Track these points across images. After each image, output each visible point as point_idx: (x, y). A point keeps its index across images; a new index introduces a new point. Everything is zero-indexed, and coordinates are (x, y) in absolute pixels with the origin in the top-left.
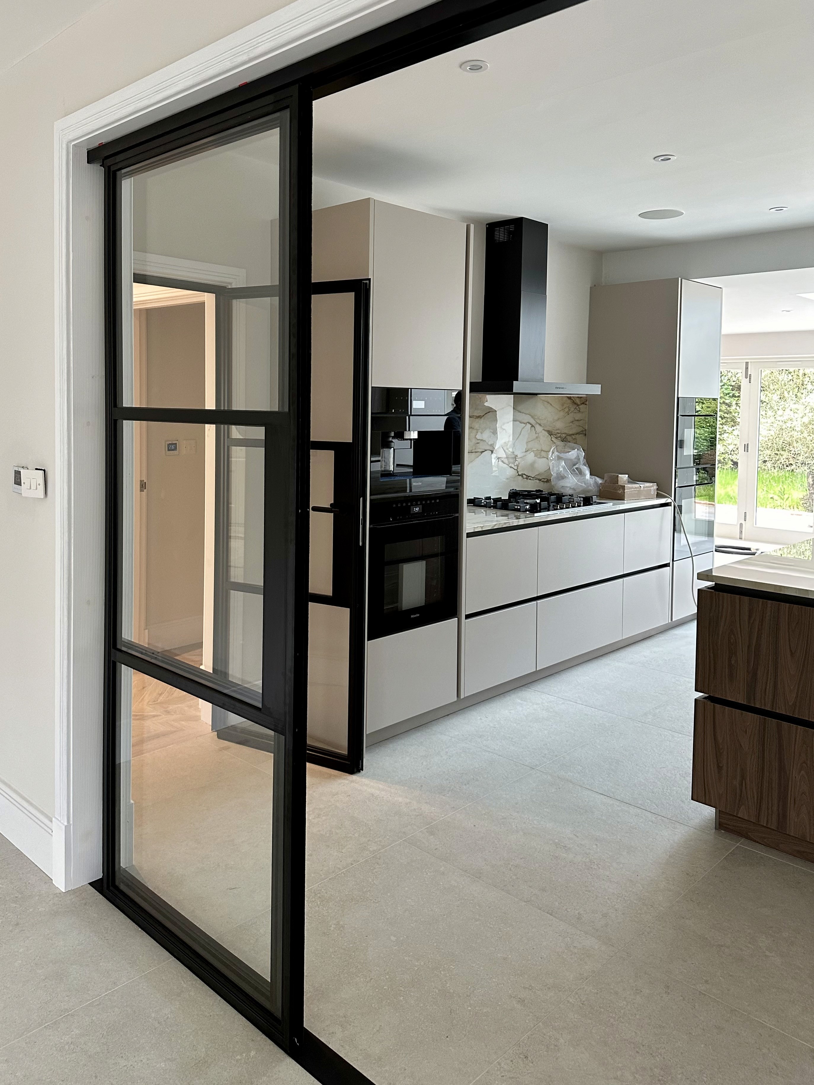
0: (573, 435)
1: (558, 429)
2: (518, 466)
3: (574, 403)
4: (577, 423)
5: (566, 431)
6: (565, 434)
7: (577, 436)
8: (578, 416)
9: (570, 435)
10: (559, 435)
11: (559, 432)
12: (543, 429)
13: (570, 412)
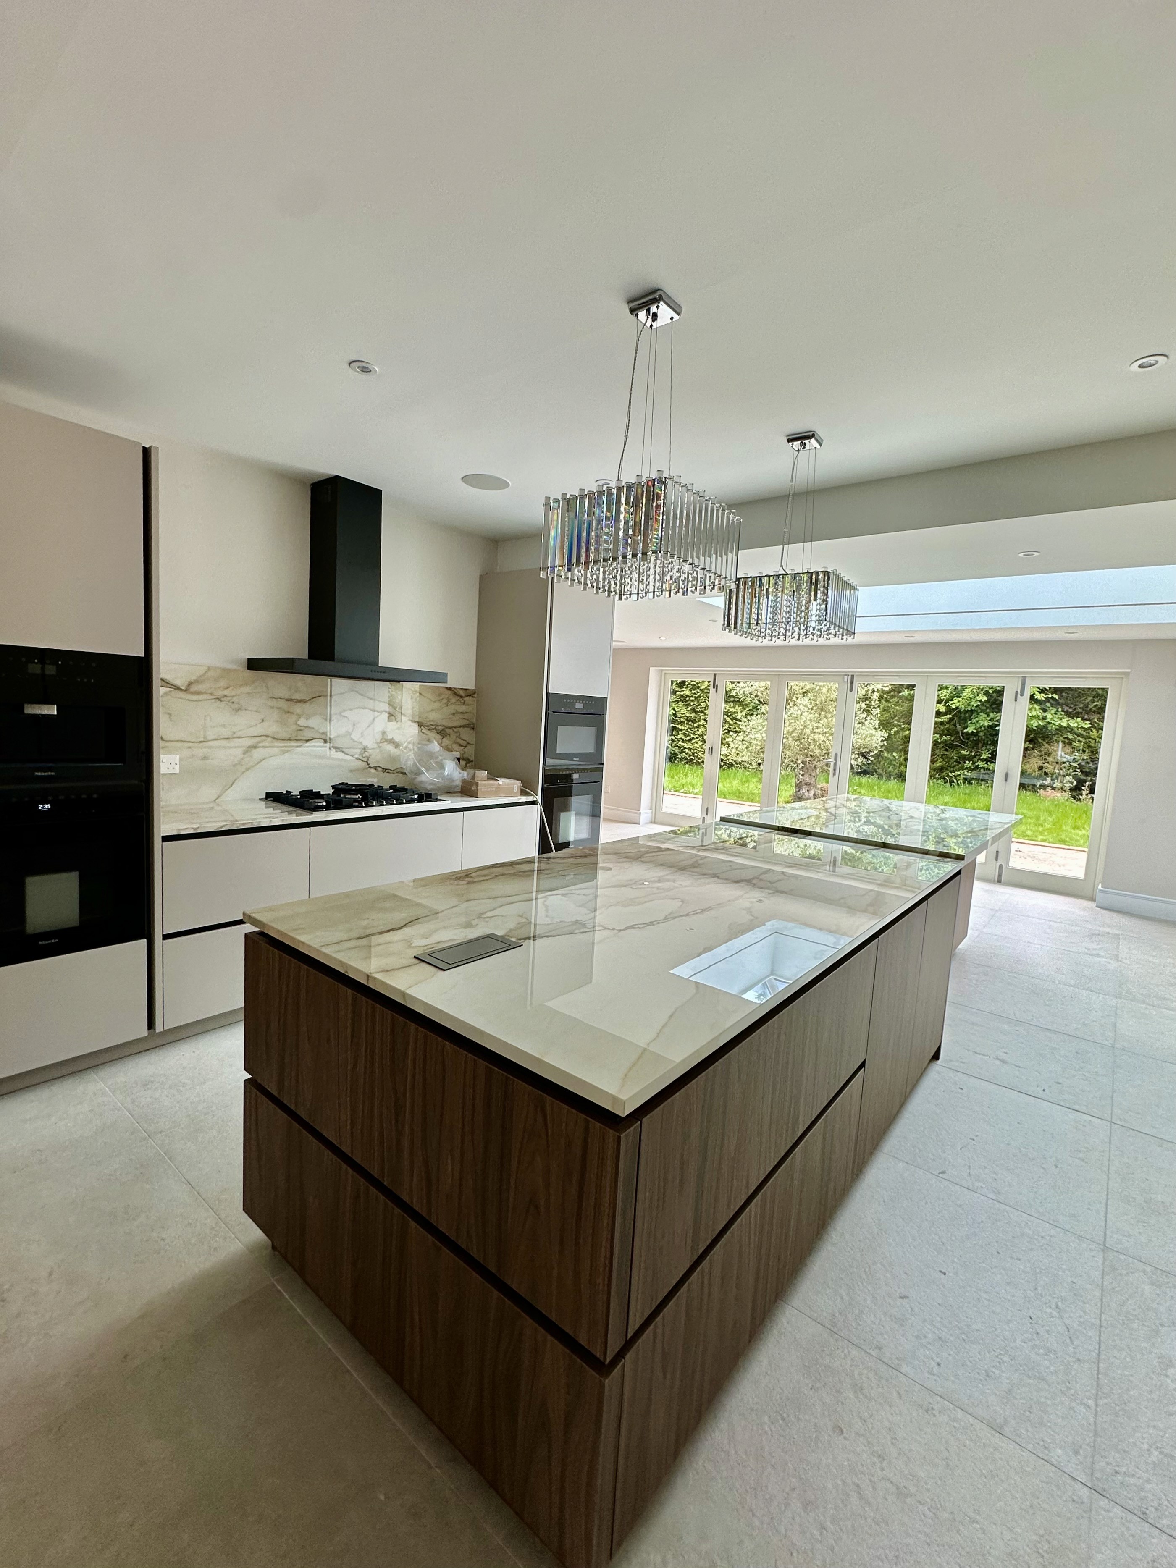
0: (455, 727)
1: (432, 721)
2: (368, 757)
3: (456, 694)
4: (461, 716)
5: (444, 724)
7: (461, 729)
8: (463, 708)
9: (450, 728)
10: (433, 727)
11: (434, 723)
12: (410, 720)
13: (451, 703)
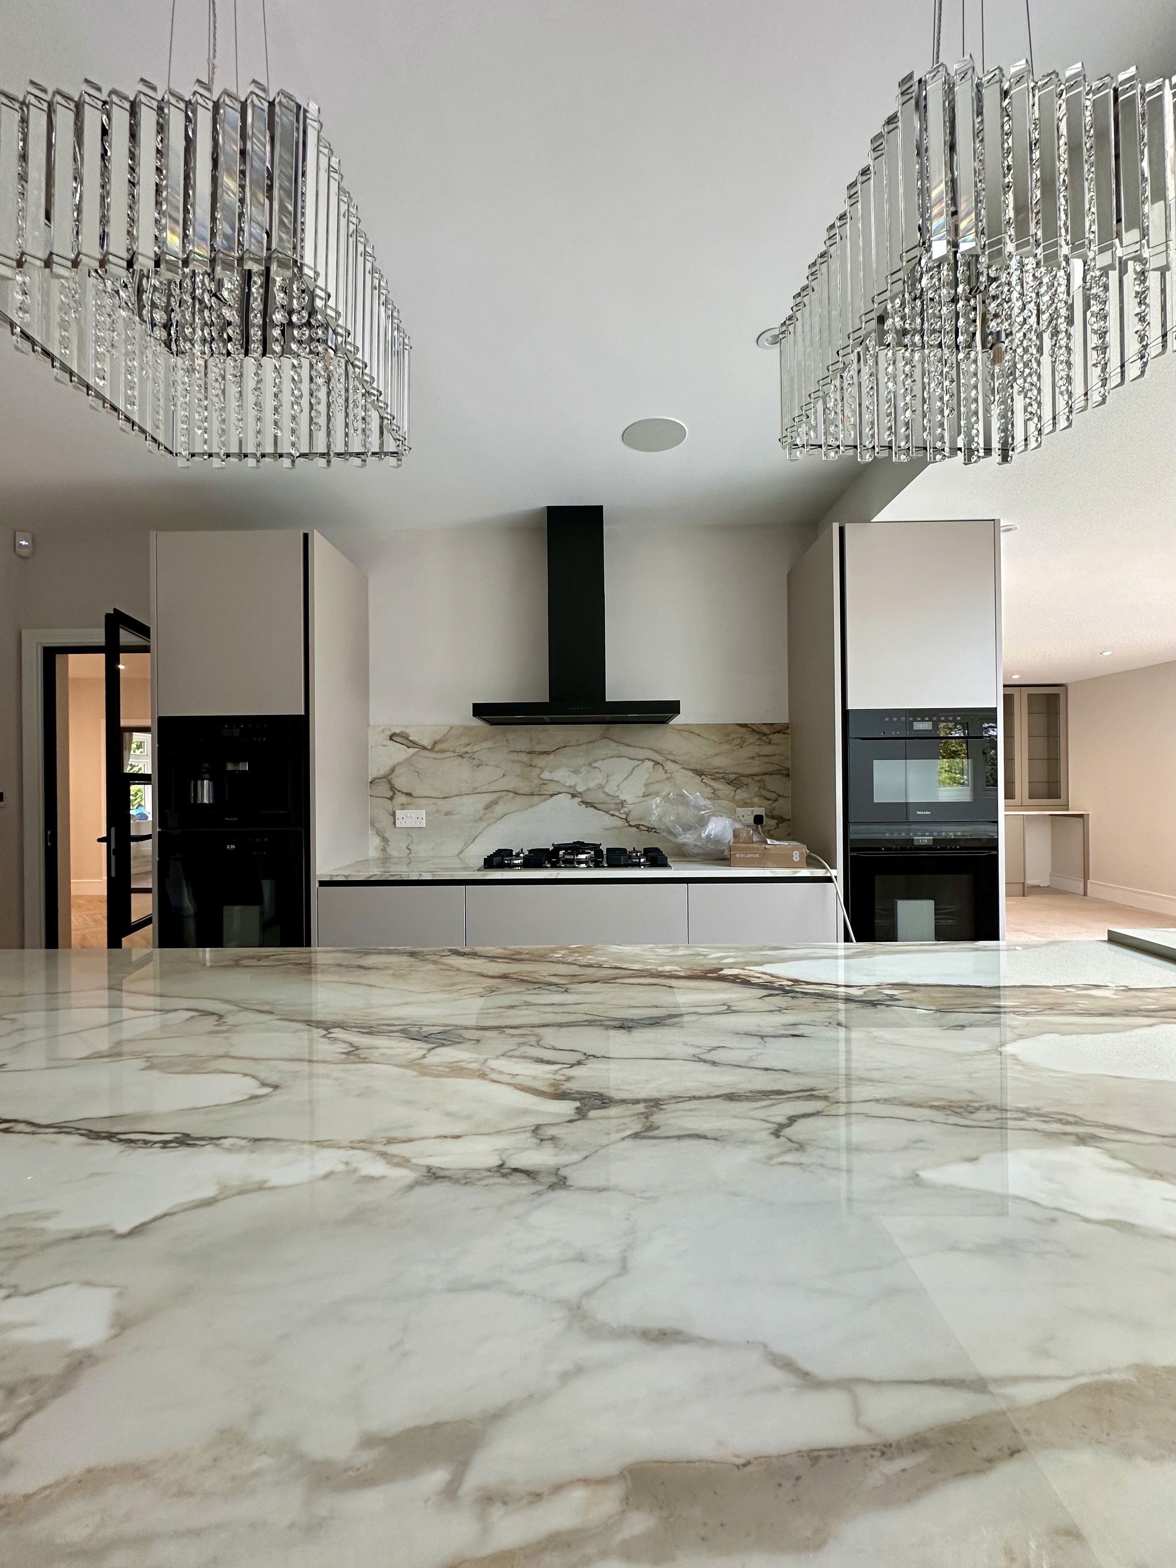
0: (756, 775)
1: (719, 768)
2: (627, 815)
3: (756, 732)
4: (765, 759)
5: (736, 770)
6: (736, 773)
7: (766, 777)
8: (767, 750)
9: (749, 776)
10: (720, 776)
11: (720, 771)
12: (683, 768)
13: (746, 744)
